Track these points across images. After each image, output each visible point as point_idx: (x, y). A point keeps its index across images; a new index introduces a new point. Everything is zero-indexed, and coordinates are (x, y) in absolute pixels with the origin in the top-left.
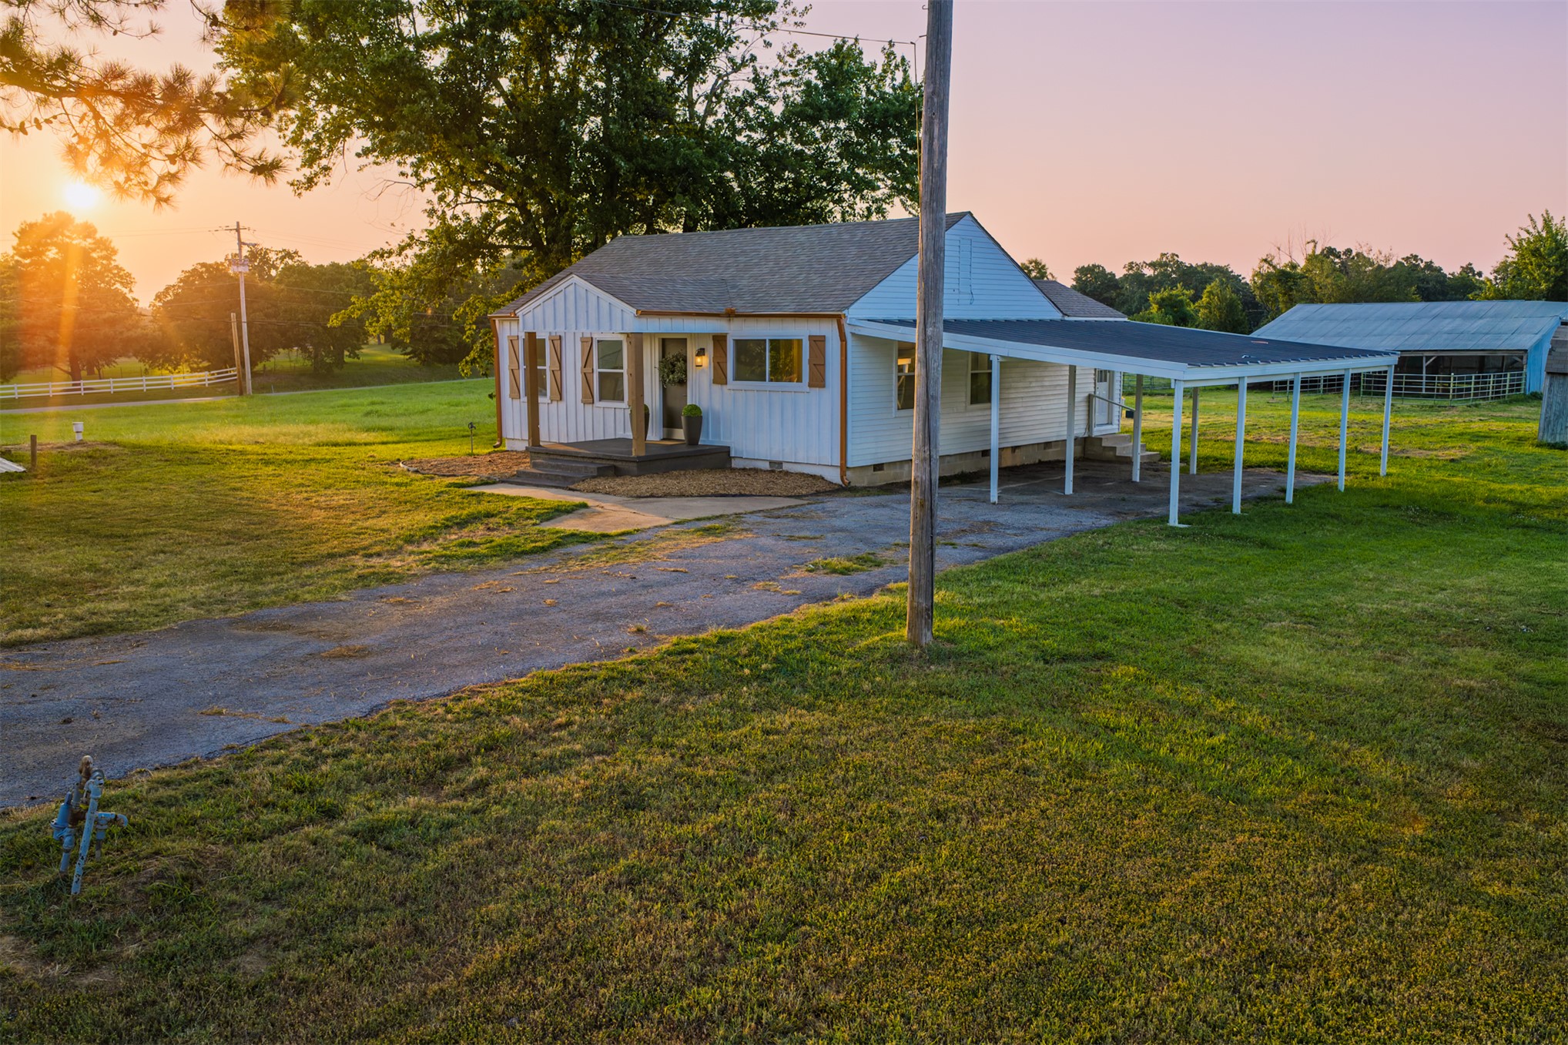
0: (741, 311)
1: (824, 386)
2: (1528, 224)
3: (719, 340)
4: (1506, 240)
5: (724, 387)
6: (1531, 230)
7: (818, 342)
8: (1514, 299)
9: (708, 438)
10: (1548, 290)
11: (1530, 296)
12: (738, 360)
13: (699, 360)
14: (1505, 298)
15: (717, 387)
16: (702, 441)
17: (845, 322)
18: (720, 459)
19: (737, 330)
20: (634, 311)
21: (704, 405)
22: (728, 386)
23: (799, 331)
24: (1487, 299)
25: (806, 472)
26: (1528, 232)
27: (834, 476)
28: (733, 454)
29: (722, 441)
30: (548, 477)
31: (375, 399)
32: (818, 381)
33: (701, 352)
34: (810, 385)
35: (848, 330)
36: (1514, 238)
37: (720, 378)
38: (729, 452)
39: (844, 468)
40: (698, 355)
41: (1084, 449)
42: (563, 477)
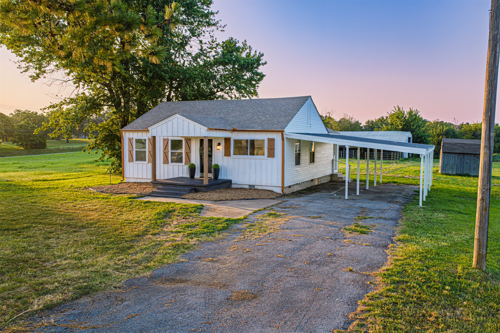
0: (238, 129)
1: (274, 157)
2: (394, 109)
3: (227, 140)
4: (388, 114)
5: (229, 157)
6: (395, 111)
7: (271, 141)
8: (392, 130)
9: (222, 177)
10: (402, 128)
11: (396, 130)
12: (235, 147)
13: (218, 147)
14: (389, 130)
15: (226, 158)
16: (220, 177)
17: (284, 133)
18: (228, 184)
19: (234, 136)
20: (207, 128)
21: (220, 164)
22: (231, 157)
23: (264, 137)
24: (384, 130)
25: (265, 189)
26: (394, 111)
27: (279, 191)
28: (233, 182)
29: (229, 178)
30: (168, 193)
31: (15, 162)
32: (271, 154)
33: (219, 144)
34: (268, 157)
35: (285, 136)
36: (389, 113)
37: (227, 153)
38: (231, 182)
39: (283, 187)
40: (218, 145)
41: (331, 178)
42: (176, 193)
